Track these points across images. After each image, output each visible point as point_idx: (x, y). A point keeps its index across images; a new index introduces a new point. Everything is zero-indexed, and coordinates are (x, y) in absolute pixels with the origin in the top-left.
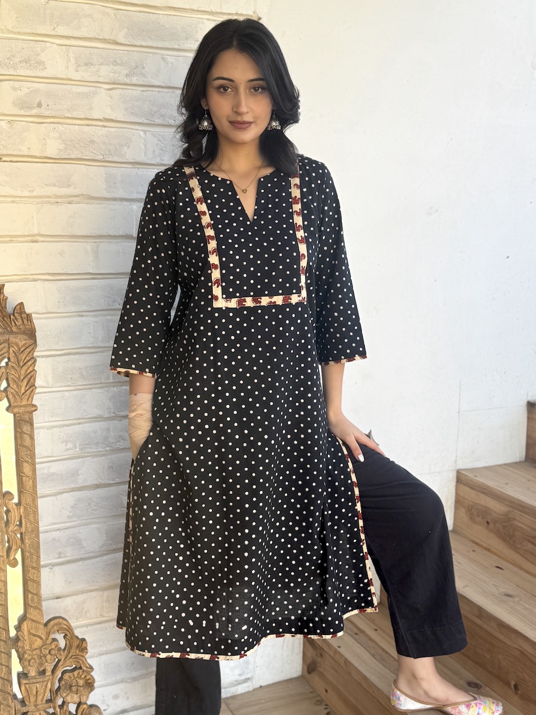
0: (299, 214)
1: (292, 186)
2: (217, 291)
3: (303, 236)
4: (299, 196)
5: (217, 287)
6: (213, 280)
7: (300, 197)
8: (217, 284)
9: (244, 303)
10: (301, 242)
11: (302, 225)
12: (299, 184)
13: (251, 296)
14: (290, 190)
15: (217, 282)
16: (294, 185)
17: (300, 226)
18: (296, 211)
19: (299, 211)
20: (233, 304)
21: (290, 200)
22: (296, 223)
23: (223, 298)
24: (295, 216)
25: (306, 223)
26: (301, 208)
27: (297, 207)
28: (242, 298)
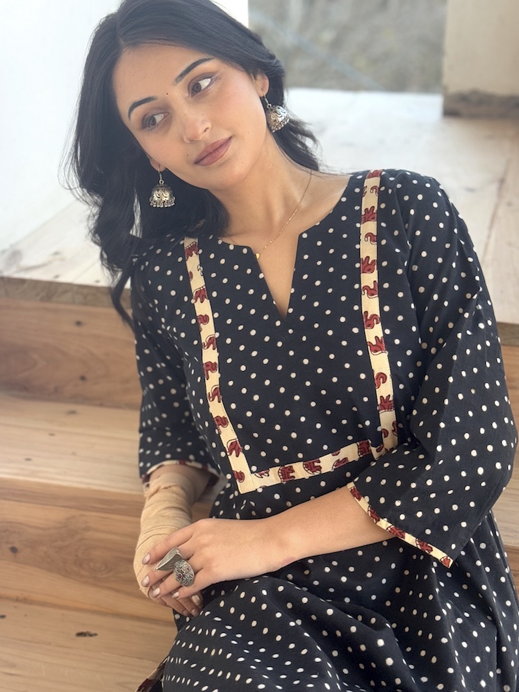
0: (373, 292)
1: (362, 237)
2: (239, 463)
3: (380, 335)
4: (373, 256)
5: (237, 456)
6: (225, 446)
7: (376, 258)
8: (234, 452)
9: (291, 475)
10: (376, 349)
11: (379, 314)
12: (375, 233)
13: (300, 460)
14: (357, 246)
15: (233, 446)
16: (367, 236)
17: (374, 316)
18: (367, 288)
19: (372, 287)
20: (273, 477)
21: (358, 265)
22: (366, 312)
23: (252, 472)
24: (365, 298)
25: (387, 308)
26: (377, 280)
27: (369, 279)
28: (286, 466)
